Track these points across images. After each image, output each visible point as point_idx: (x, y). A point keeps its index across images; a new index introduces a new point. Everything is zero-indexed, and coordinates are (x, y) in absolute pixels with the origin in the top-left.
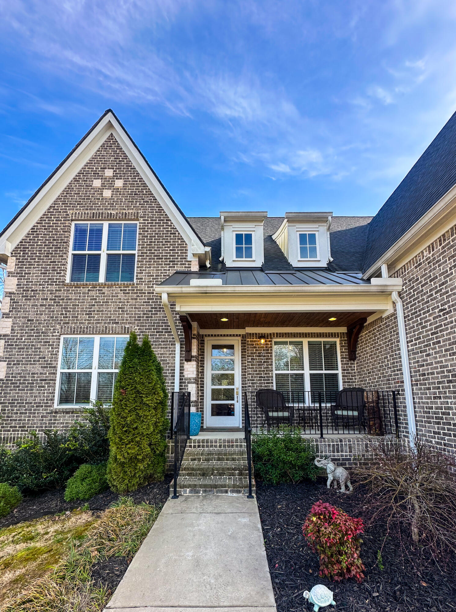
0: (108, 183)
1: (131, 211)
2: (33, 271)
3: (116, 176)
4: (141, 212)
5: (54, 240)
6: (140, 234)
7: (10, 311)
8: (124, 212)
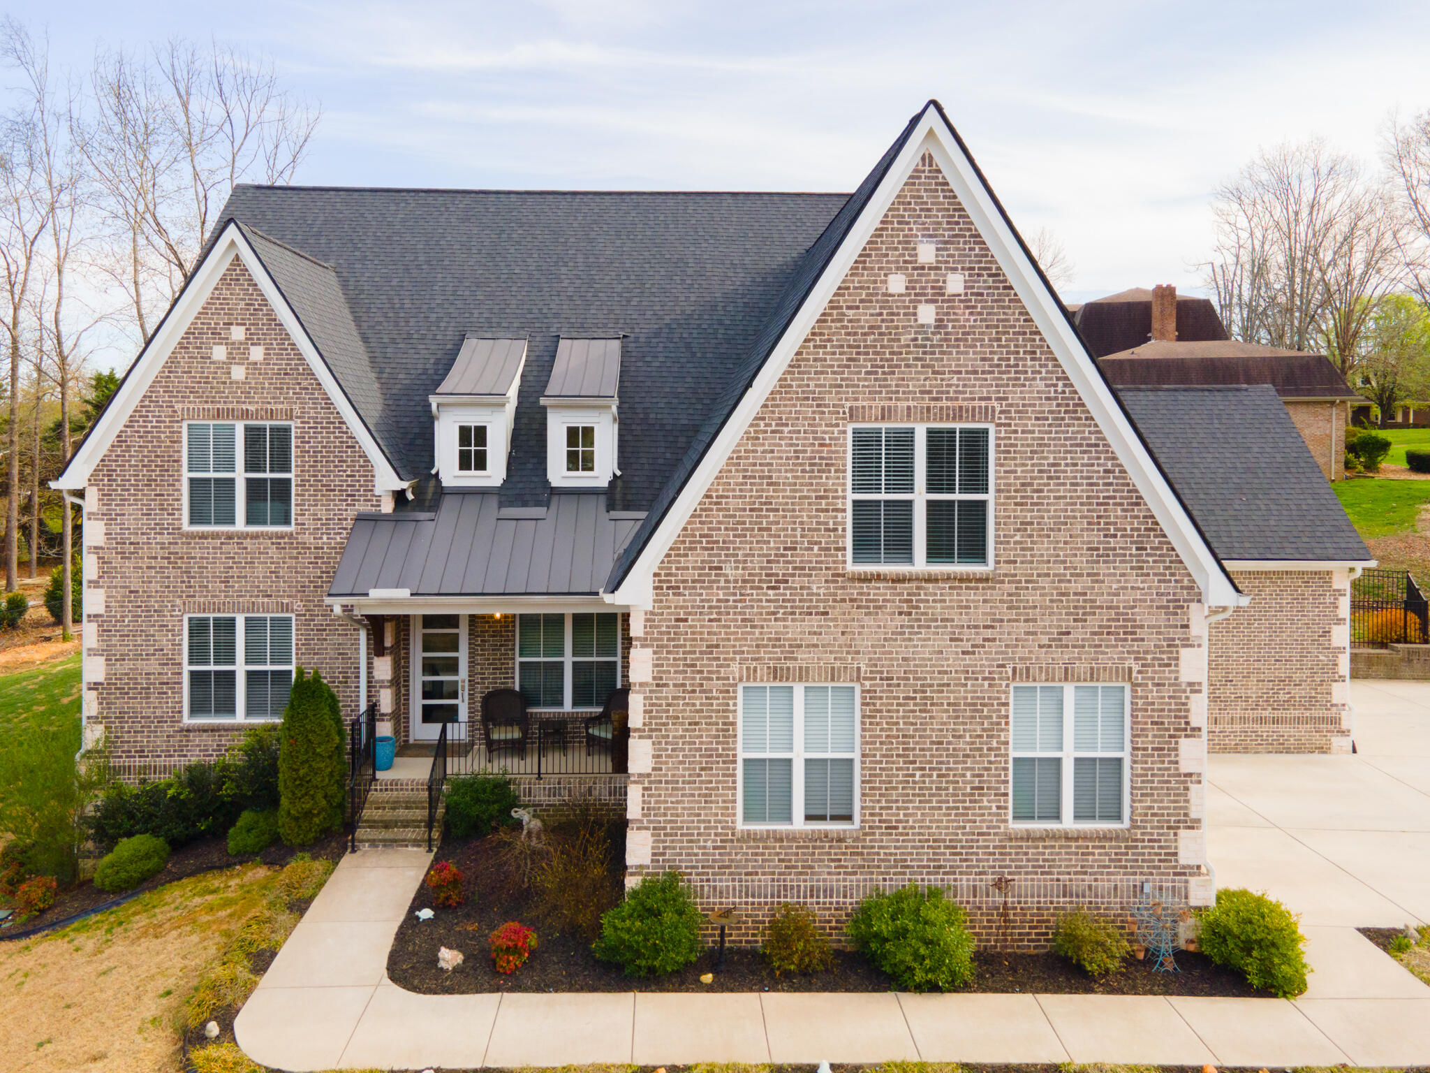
0: (238, 353)
1: (280, 406)
2: (128, 509)
3: (251, 340)
4: (297, 409)
5: (157, 456)
6: (297, 447)
7: (100, 577)
8: (269, 407)
